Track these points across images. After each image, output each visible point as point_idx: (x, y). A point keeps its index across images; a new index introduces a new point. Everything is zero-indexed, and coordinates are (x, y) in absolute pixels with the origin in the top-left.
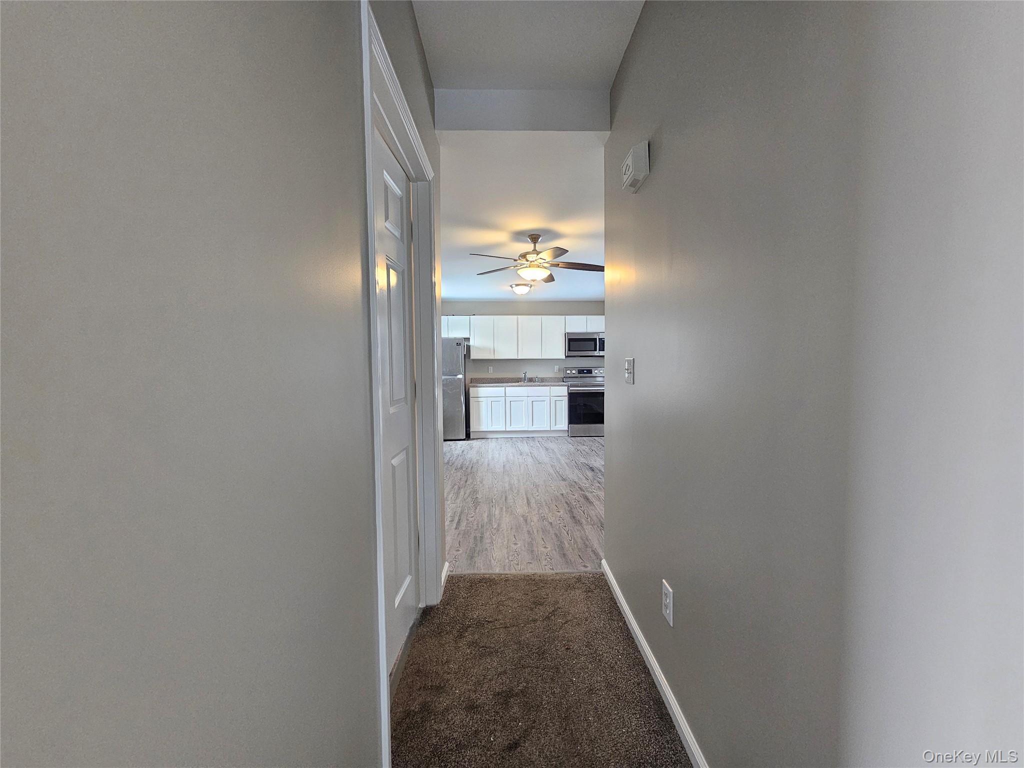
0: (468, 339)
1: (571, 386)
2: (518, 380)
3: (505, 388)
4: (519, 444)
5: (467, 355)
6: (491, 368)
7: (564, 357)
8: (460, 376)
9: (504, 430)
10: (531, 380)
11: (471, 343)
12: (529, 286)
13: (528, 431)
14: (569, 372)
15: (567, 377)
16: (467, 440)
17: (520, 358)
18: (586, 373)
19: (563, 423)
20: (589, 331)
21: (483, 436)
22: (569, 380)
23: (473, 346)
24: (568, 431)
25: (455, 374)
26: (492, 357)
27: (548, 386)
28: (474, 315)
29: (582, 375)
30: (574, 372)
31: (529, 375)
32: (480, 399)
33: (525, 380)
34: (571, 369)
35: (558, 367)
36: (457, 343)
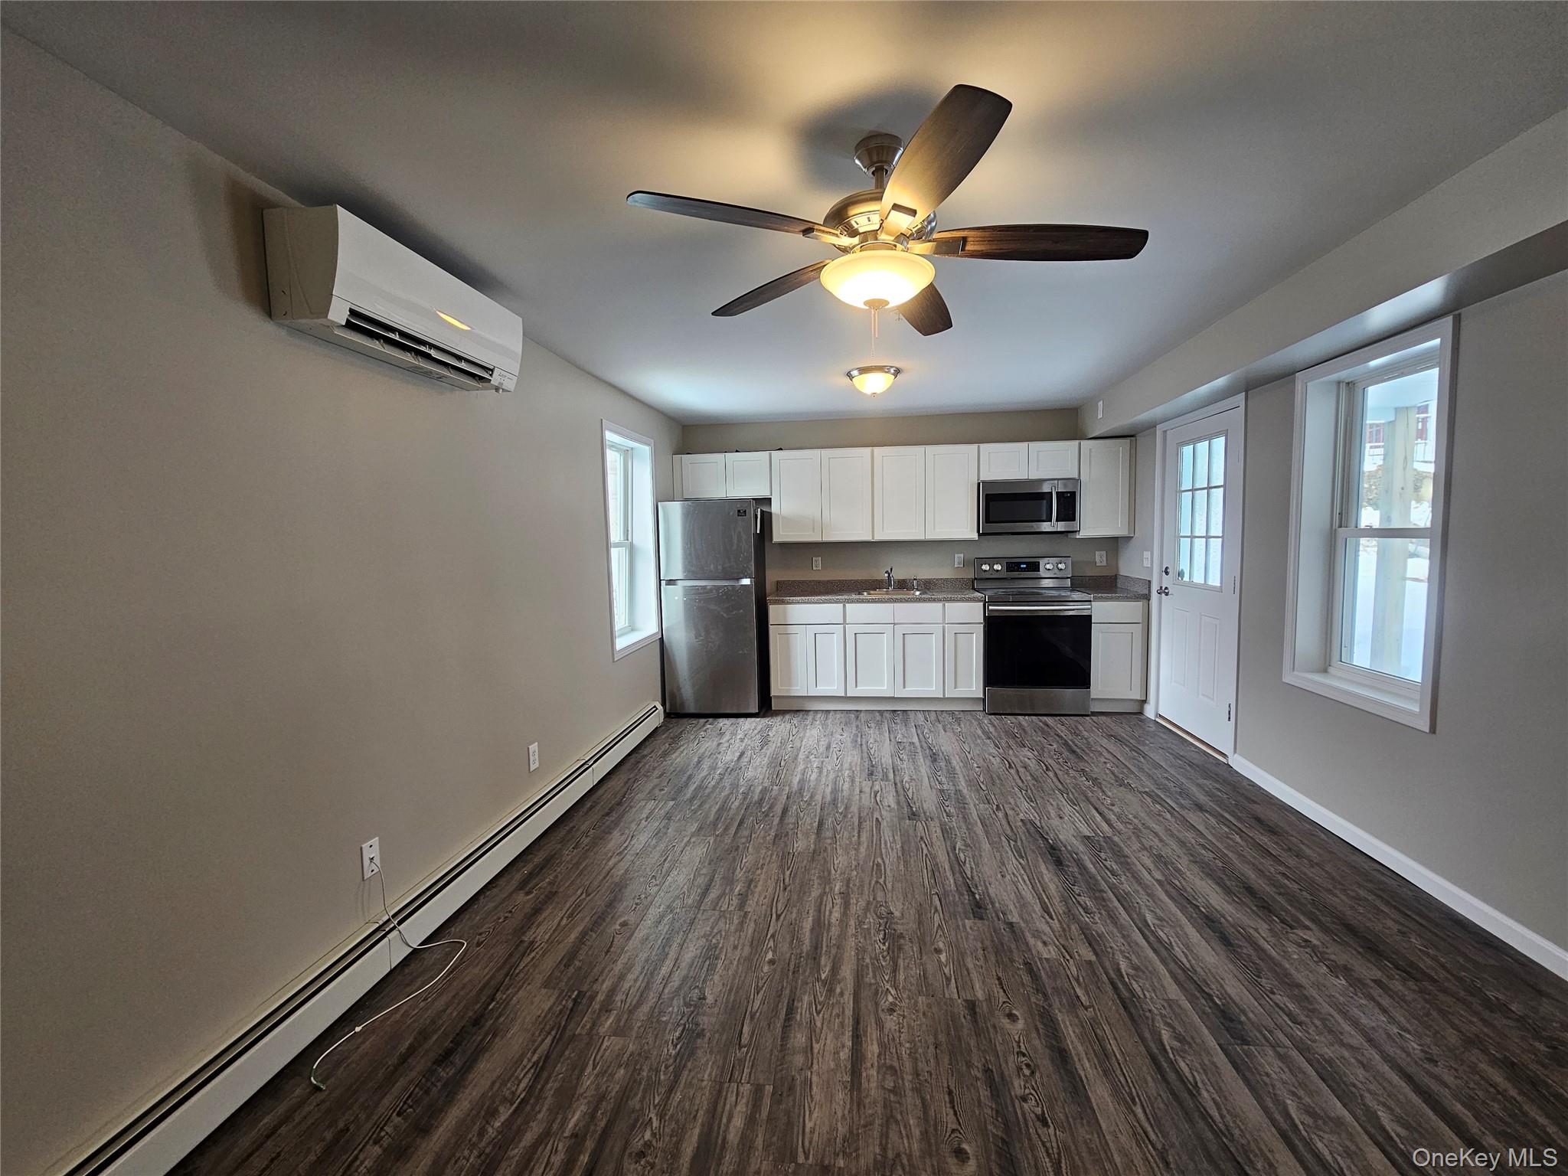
0: (767, 501)
1: (993, 602)
2: (874, 585)
3: (844, 606)
4: (872, 734)
5: (764, 534)
6: (818, 563)
7: (975, 536)
8: (746, 581)
9: (843, 695)
10: (903, 585)
11: (775, 508)
12: (892, 371)
13: (893, 698)
14: (986, 567)
15: (981, 579)
16: (764, 716)
17: (878, 537)
18: (1024, 570)
19: (972, 683)
20: (1034, 475)
21: (797, 709)
22: (988, 585)
23: (778, 515)
24: (984, 700)
25: (735, 575)
26: (817, 538)
27: (940, 600)
28: (781, 449)
29: (1016, 574)
30: (997, 567)
31: (898, 574)
32: (791, 629)
33: (890, 585)
34: (992, 561)
35: (962, 555)
36: (739, 511)
